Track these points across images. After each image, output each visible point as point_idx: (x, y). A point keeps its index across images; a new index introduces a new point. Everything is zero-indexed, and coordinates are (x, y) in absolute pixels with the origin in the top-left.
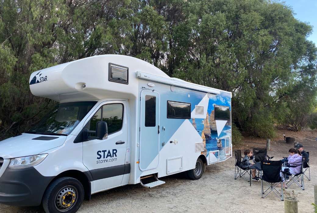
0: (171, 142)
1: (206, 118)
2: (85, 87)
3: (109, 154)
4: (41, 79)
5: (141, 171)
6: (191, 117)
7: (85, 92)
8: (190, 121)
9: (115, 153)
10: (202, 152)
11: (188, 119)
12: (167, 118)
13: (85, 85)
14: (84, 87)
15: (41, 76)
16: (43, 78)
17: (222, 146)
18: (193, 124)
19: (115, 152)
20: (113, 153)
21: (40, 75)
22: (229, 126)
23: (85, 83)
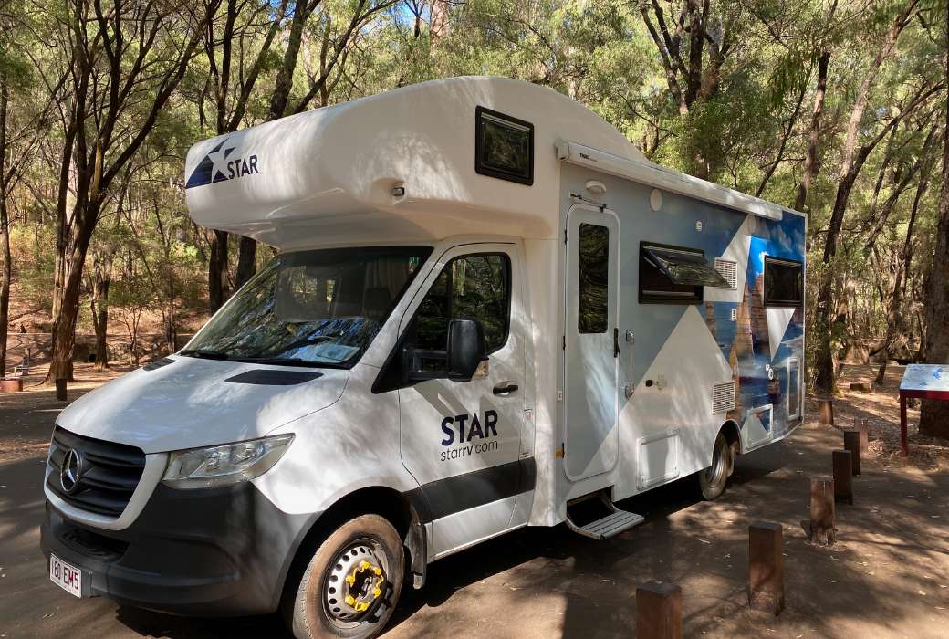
0: (649, 383)
1: (741, 301)
2: (403, 193)
3: (476, 429)
4: (233, 167)
5: (569, 481)
6: (704, 300)
7: (404, 213)
8: (700, 310)
9: (492, 424)
10: (729, 413)
11: (696, 304)
12: (640, 302)
13: (403, 189)
14: (397, 195)
15: (232, 157)
16: (241, 165)
17: (779, 391)
18: (709, 321)
19: (491, 419)
20: (488, 424)
21: (228, 152)
22: (800, 326)
23: (402, 182)
